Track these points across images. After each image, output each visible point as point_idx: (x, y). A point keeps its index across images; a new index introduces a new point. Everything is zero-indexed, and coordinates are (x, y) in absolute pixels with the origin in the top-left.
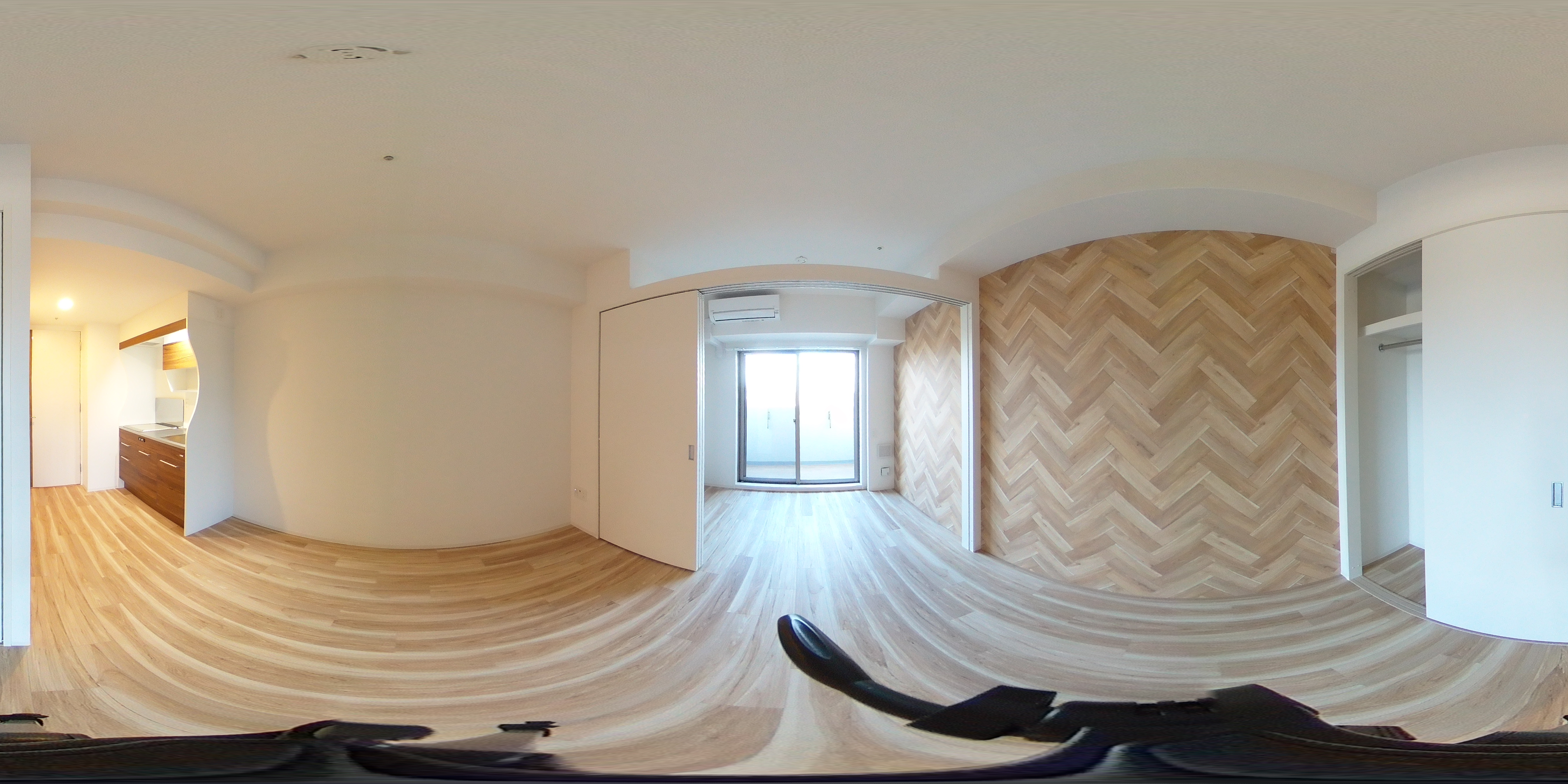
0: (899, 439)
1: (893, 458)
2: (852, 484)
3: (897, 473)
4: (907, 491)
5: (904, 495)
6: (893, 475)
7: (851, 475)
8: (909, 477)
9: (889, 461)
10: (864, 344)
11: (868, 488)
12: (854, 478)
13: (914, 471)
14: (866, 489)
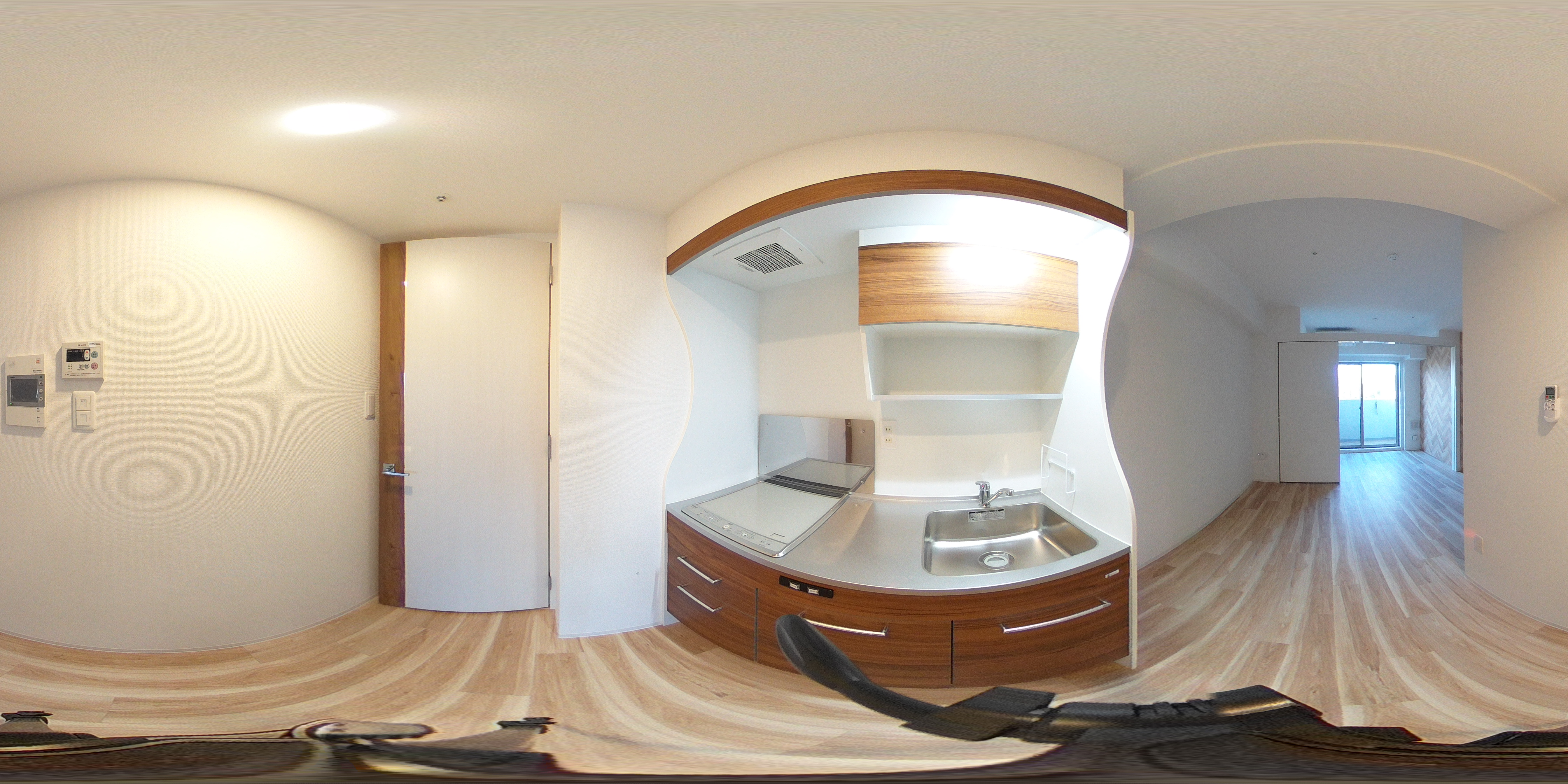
0: (1423, 417)
1: (1420, 430)
2: (1395, 446)
3: (1422, 439)
4: (1428, 449)
5: (1426, 451)
6: (1420, 440)
7: (1394, 442)
8: (1429, 438)
9: (1417, 432)
10: (1402, 359)
11: (1405, 449)
12: (1396, 443)
13: (1431, 433)
14: (1404, 450)
